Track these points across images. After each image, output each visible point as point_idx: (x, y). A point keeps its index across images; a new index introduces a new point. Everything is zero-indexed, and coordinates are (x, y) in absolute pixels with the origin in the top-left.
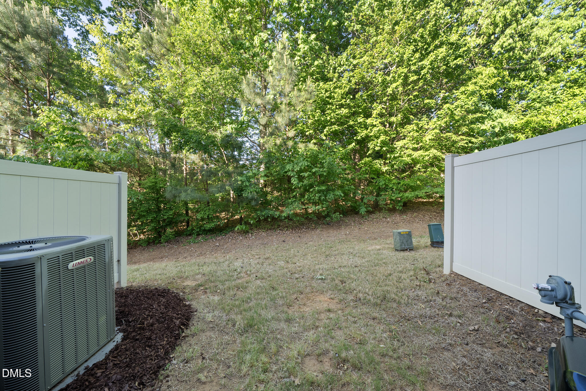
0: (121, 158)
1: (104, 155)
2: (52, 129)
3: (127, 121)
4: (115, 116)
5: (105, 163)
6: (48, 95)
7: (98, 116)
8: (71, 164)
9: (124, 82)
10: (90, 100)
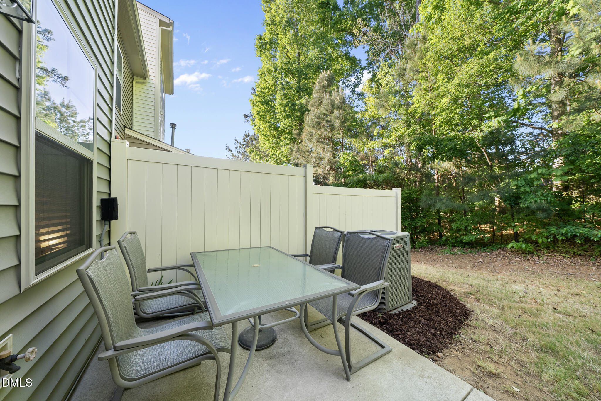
2: (346, 164)
6: (342, 142)
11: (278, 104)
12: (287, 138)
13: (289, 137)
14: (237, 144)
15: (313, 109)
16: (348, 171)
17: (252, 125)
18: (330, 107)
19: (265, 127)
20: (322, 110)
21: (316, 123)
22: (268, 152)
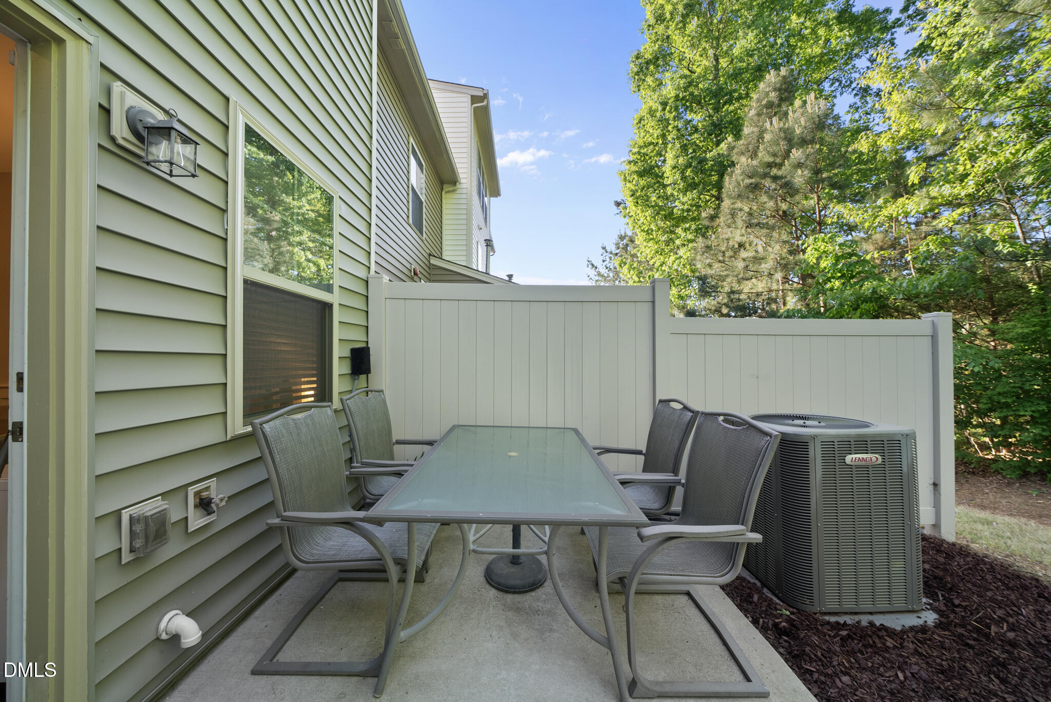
0: (941, 285)
1: (904, 285)
2: (823, 264)
3: (953, 203)
4: (924, 204)
5: (908, 299)
6: (818, 216)
7: (891, 218)
8: (850, 311)
9: (940, 129)
10: (875, 195)
11: (670, 169)
12: (688, 229)
13: (693, 227)
14: (605, 254)
15: (743, 159)
16: (829, 280)
17: (625, 217)
18: (783, 145)
19: (645, 216)
20: (764, 156)
21: (747, 187)
22: (653, 260)
